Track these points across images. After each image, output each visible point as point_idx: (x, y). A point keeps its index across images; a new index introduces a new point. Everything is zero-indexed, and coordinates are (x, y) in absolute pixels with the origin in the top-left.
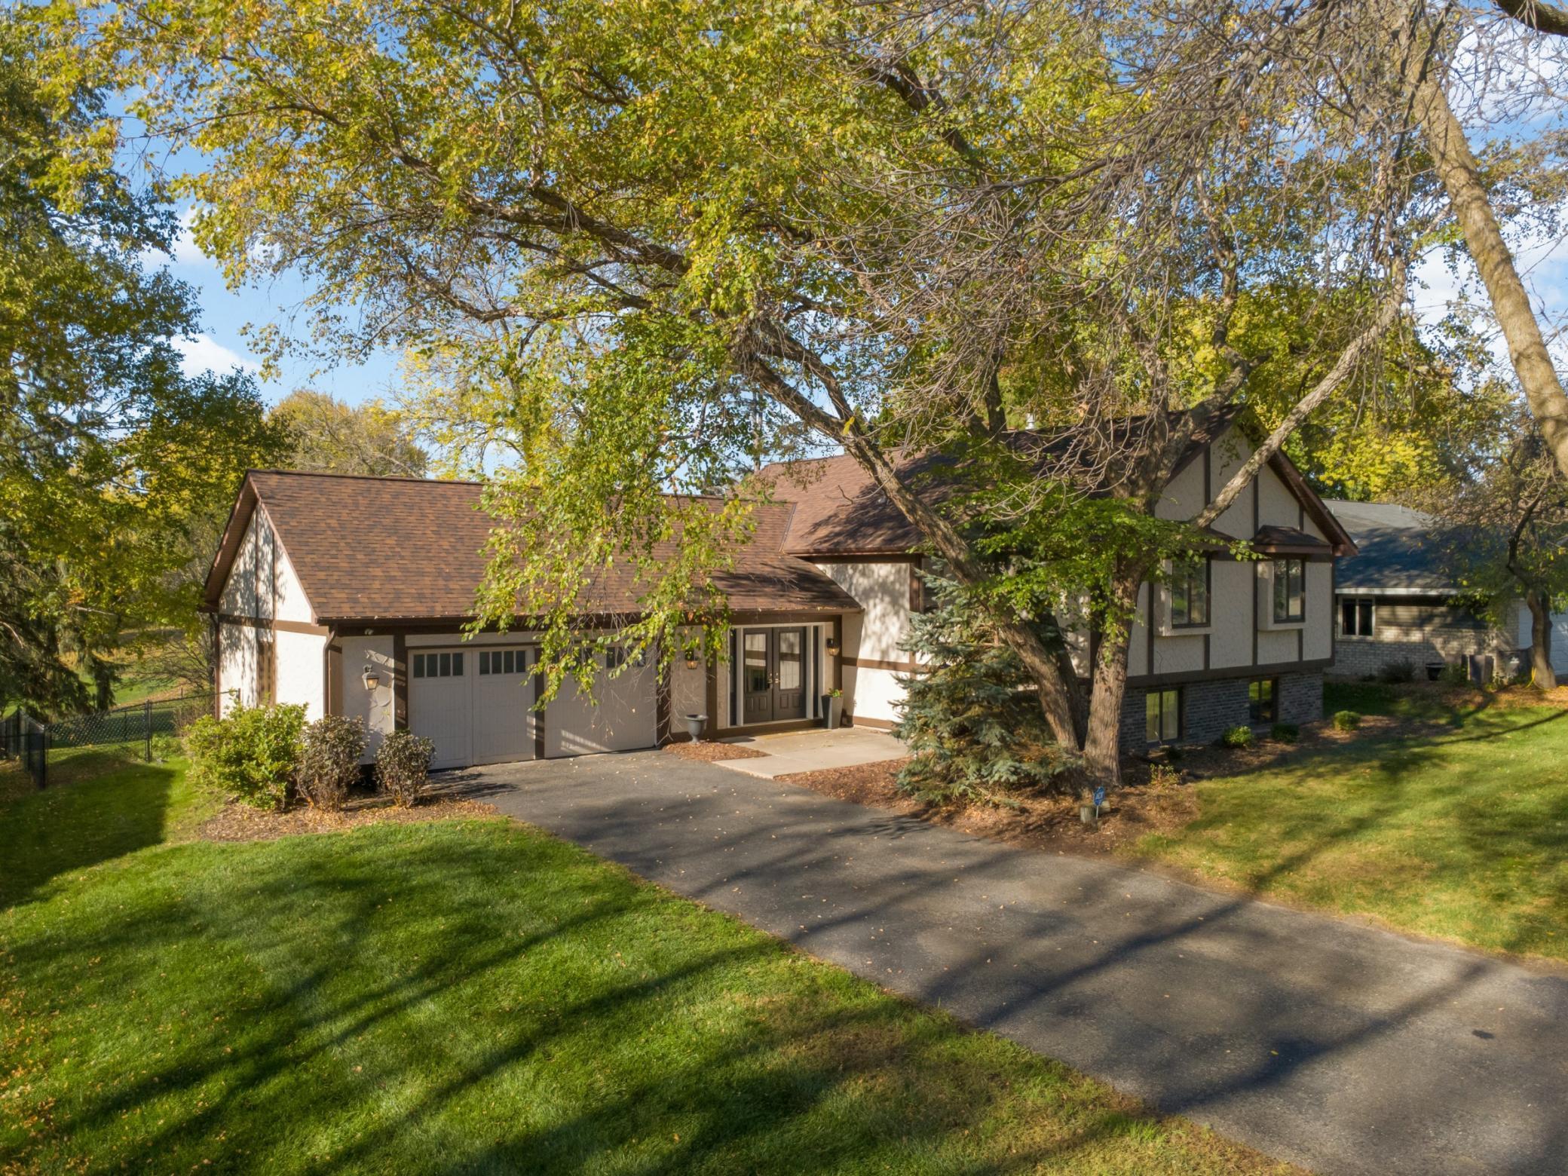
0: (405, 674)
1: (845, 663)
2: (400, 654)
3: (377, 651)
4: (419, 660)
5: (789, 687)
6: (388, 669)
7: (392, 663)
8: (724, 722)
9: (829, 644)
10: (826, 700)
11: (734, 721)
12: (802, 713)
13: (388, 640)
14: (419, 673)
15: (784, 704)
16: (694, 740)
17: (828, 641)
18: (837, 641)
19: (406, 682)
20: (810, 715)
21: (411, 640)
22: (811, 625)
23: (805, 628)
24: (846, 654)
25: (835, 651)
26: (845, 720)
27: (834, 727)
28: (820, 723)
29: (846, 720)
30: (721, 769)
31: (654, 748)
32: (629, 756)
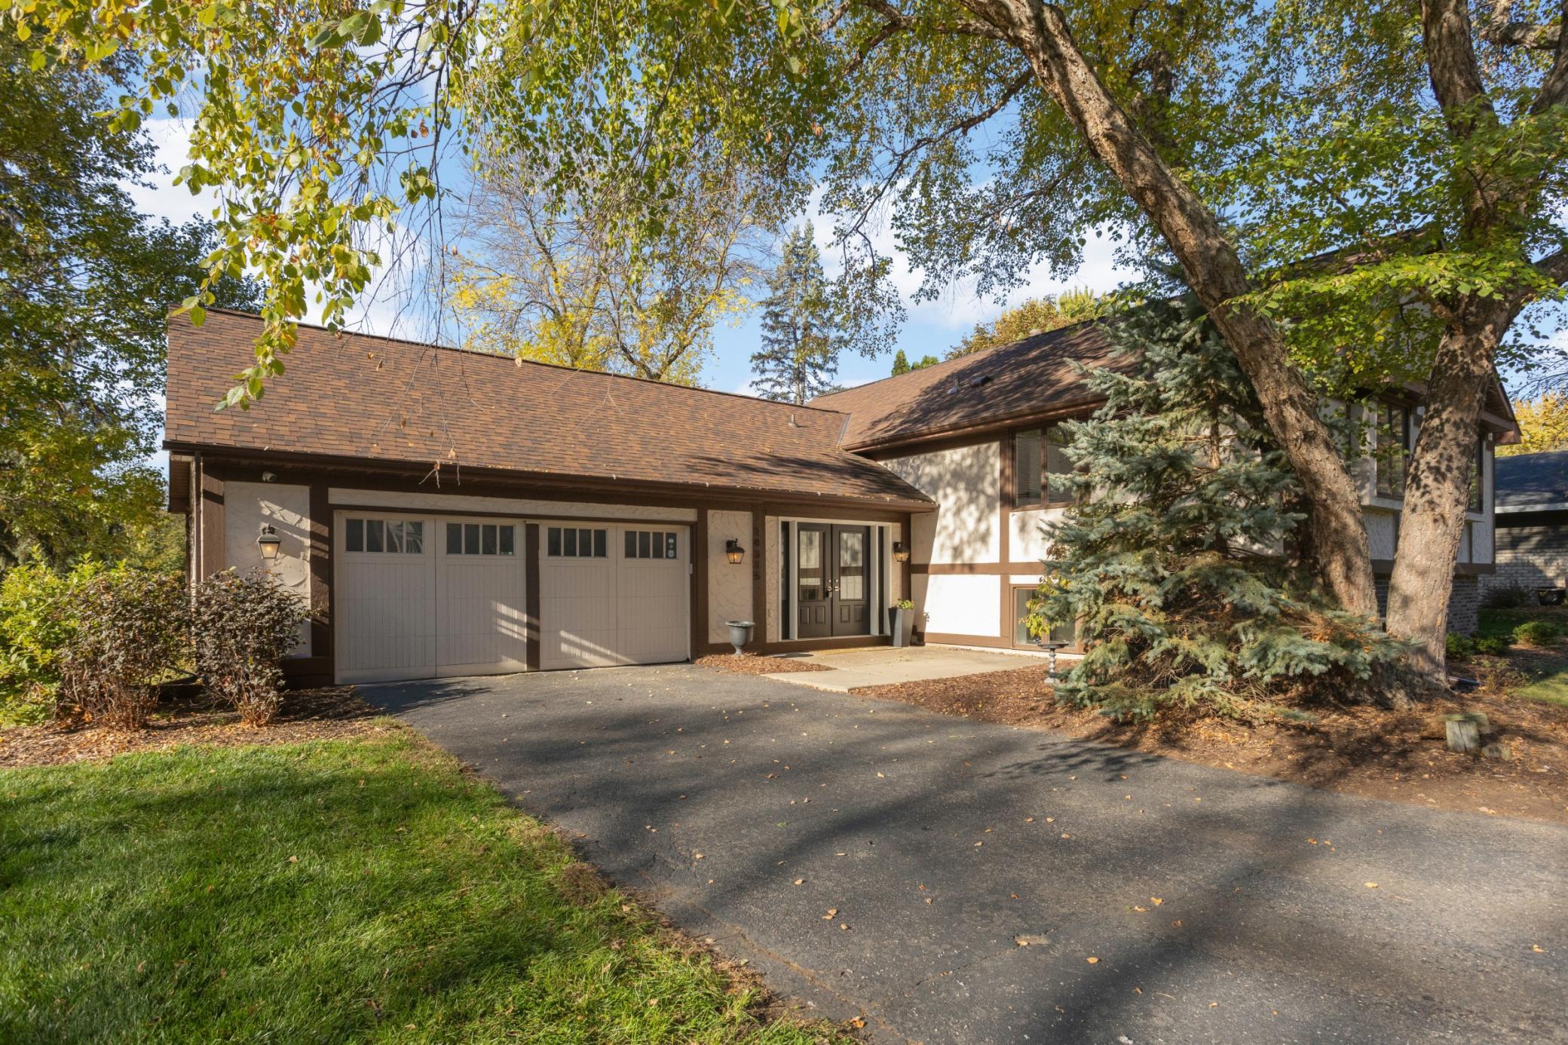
0: (329, 541)
1: (914, 570)
2: (321, 512)
3: (284, 505)
4: (354, 527)
5: (851, 597)
6: (301, 532)
7: (307, 524)
8: (774, 633)
9: (896, 548)
10: (893, 612)
11: (786, 633)
12: (866, 628)
13: (302, 493)
14: (354, 545)
15: (845, 618)
16: (738, 651)
17: (896, 545)
18: (905, 544)
19: (331, 552)
20: (875, 631)
21: (337, 496)
22: (875, 525)
23: (868, 528)
24: (915, 561)
25: (903, 556)
26: (915, 639)
27: (904, 645)
28: (886, 641)
29: (916, 637)
30: (771, 681)
31: (687, 661)
32: (652, 669)
